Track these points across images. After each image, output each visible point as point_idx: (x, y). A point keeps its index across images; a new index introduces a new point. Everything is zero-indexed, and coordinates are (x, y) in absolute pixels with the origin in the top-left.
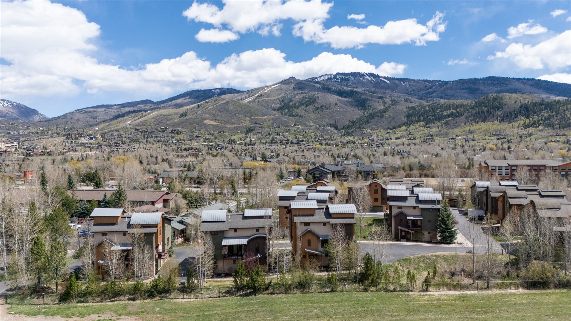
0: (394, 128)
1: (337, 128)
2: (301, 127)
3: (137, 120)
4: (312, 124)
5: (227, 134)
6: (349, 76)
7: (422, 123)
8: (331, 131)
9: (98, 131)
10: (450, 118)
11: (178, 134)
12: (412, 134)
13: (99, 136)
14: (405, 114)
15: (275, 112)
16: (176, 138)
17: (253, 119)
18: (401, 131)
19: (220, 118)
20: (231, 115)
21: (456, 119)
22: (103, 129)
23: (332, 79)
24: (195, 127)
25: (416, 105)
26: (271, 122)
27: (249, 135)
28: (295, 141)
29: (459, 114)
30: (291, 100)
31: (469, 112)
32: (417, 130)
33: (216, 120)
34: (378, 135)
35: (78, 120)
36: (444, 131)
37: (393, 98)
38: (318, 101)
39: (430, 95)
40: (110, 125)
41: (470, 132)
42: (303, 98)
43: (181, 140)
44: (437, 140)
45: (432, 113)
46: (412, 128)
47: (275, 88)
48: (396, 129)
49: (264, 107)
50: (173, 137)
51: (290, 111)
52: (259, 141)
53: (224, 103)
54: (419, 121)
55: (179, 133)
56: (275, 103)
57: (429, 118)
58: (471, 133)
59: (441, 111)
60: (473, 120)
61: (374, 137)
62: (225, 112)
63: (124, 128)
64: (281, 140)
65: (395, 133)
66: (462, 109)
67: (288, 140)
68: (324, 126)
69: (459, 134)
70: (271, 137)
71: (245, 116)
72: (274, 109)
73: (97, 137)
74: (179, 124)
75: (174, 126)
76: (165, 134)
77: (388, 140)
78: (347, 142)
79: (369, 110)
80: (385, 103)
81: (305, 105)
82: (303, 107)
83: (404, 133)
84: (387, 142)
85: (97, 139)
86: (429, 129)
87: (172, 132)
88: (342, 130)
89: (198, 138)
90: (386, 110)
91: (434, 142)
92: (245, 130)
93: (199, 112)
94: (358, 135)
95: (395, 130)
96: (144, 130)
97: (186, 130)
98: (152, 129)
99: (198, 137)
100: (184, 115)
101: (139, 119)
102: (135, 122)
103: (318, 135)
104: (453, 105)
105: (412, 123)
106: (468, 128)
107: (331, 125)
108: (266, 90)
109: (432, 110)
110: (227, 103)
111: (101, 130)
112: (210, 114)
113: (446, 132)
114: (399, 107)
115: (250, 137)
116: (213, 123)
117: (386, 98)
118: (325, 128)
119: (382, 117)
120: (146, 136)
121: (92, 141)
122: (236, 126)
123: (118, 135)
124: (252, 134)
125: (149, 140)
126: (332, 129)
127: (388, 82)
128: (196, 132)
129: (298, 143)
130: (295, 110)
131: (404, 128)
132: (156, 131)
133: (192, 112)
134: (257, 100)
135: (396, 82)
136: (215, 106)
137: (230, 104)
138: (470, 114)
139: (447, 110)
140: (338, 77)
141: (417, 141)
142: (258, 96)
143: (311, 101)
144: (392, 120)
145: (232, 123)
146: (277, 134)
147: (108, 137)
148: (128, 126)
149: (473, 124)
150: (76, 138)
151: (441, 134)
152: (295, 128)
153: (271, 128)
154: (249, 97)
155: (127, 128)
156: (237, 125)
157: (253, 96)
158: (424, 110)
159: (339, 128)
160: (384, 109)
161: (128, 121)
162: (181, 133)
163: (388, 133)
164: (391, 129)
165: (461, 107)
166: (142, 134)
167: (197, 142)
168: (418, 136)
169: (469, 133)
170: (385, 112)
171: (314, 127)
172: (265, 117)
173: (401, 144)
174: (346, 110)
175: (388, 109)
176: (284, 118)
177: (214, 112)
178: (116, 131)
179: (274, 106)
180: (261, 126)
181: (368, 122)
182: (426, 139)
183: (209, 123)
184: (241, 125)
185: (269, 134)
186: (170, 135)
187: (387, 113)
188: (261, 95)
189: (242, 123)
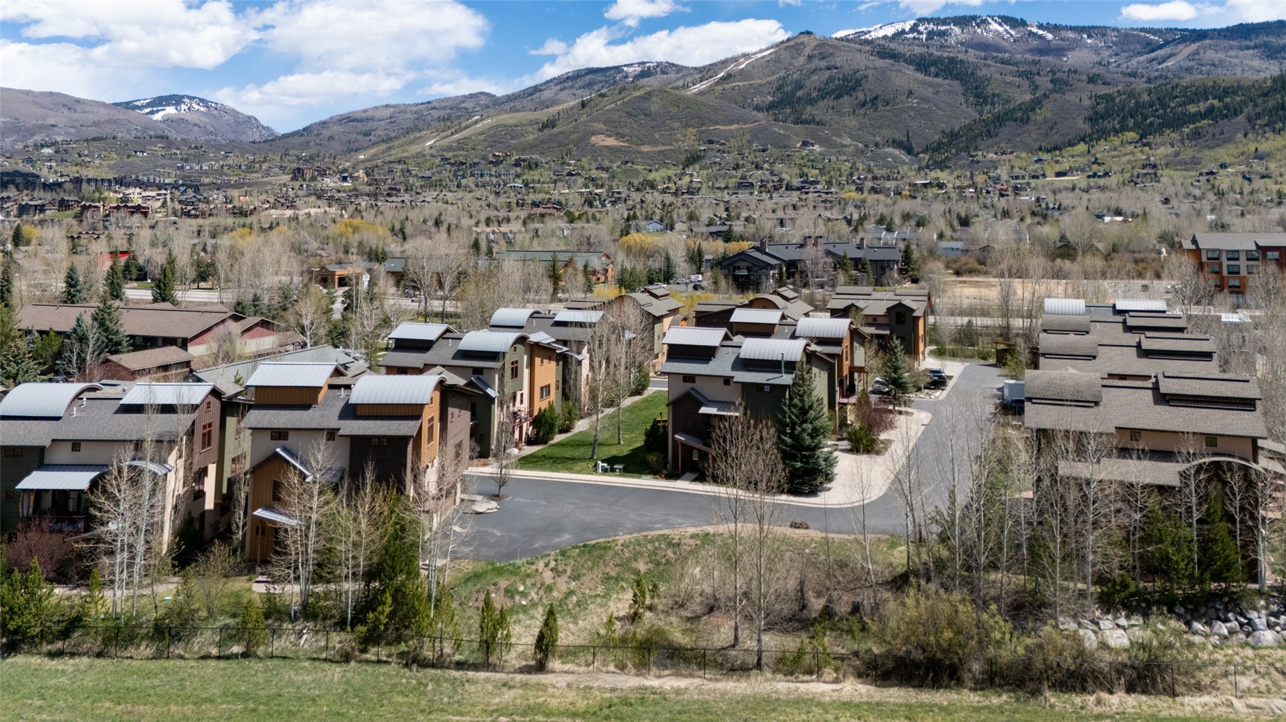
0: (1055, 149)
1: (909, 151)
2: (818, 149)
3: (447, 137)
4: (847, 141)
5: (640, 168)
6: (949, 24)
7: (1131, 135)
8: (895, 158)
9: (363, 161)
10: (1206, 122)
11: (531, 169)
12: (1099, 164)
13: (361, 173)
14: (1087, 114)
15: (760, 115)
16: (525, 177)
17: (703, 132)
18: (1073, 156)
19: (627, 131)
20: (653, 124)
21: (1221, 122)
22: (375, 157)
23: (907, 33)
24: (569, 153)
25: (1115, 89)
26: (747, 137)
27: (688, 171)
28: (796, 182)
29: (1229, 110)
30: (799, 86)
31: (1256, 105)
32: (1116, 153)
33: (619, 136)
34: (1012, 167)
35: (331, 138)
36: (1188, 154)
37: (1058, 75)
38: (867, 86)
39: (1159, 64)
40: (389, 149)
41: (1259, 156)
42: (830, 80)
43: (533, 181)
44: (1166, 175)
45: (1157, 110)
46: (1101, 149)
47: (763, 57)
48: (1060, 150)
49: (736, 103)
50: (518, 176)
51: (797, 111)
52: (710, 184)
53: (640, 97)
54: (1124, 128)
55: (533, 166)
56: (761, 93)
57: (1148, 121)
58: (1261, 158)
59: (1184, 104)
60: (1266, 125)
61: (1003, 172)
62: (642, 117)
63: (417, 155)
64: (762, 181)
65: (1057, 162)
66: (1238, 99)
67: (781, 180)
68: (877, 145)
69: (1227, 160)
70: (740, 172)
71: (687, 126)
72: (758, 108)
73: (356, 174)
74: (536, 146)
75: (523, 150)
76: (501, 169)
77: (1037, 177)
78: (925, 185)
79: (993, 104)
80: (1037, 88)
81: (833, 96)
82: (829, 102)
83: (1082, 161)
84: (1033, 182)
85: (355, 179)
86: (1147, 149)
87: (517, 164)
88: (921, 155)
89: (574, 178)
90: (1035, 104)
91: (1158, 181)
92: (683, 158)
93: (584, 118)
94: (962, 167)
95: (1058, 152)
96: (461, 159)
97: (549, 158)
98: (476, 157)
99: (573, 175)
100: (549, 124)
101: (452, 134)
102: (441, 143)
103: (860, 166)
104: (1213, 87)
105: (1104, 134)
106: (1252, 147)
107: (897, 144)
108: (742, 63)
109: (1157, 102)
110: (648, 96)
111: (368, 160)
112: (605, 123)
113: (1194, 157)
114: (1071, 97)
115: (691, 175)
116: (611, 142)
117: (1038, 74)
118: (880, 151)
119: (1025, 121)
120: (460, 173)
121: (346, 184)
122: (663, 148)
123: (402, 170)
124: (697, 166)
125: (464, 182)
126: (897, 152)
127: (1050, 36)
128: (569, 165)
129: (803, 188)
130: (809, 108)
131: (1082, 147)
132: (484, 162)
133: (569, 117)
134: (719, 88)
135: (1071, 35)
136: (619, 103)
137: (654, 99)
138: (1258, 110)
139: (1199, 101)
140: (921, 28)
141: (1113, 181)
142: (721, 78)
143: (847, 86)
144: (1052, 128)
145: (654, 143)
146: (757, 168)
147: (380, 174)
148: (428, 151)
149: (1267, 135)
150: (313, 179)
151: (1180, 163)
152: (806, 152)
153: (746, 152)
154: (701, 81)
155: (424, 156)
156: (666, 147)
157: (711, 77)
158: (1137, 103)
159: (916, 150)
160: (1032, 101)
161: (430, 140)
162: (537, 165)
163: (1039, 160)
164: (1049, 151)
165: (1235, 93)
166: (453, 169)
167: (569, 188)
168: (1115, 168)
169: (1255, 158)
170: (1033, 109)
171: (852, 148)
172: (733, 127)
173: (1066, 189)
174: (935, 105)
175: (1040, 102)
176: (778, 129)
177: (615, 117)
178: (399, 162)
179: (757, 100)
180: (722, 148)
181: (989, 134)
182: (1136, 174)
183: (601, 143)
184: (675, 146)
185: (737, 167)
186: (513, 171)
187: (1039, 111)
188: (729, 76)
189: (677, 141)
